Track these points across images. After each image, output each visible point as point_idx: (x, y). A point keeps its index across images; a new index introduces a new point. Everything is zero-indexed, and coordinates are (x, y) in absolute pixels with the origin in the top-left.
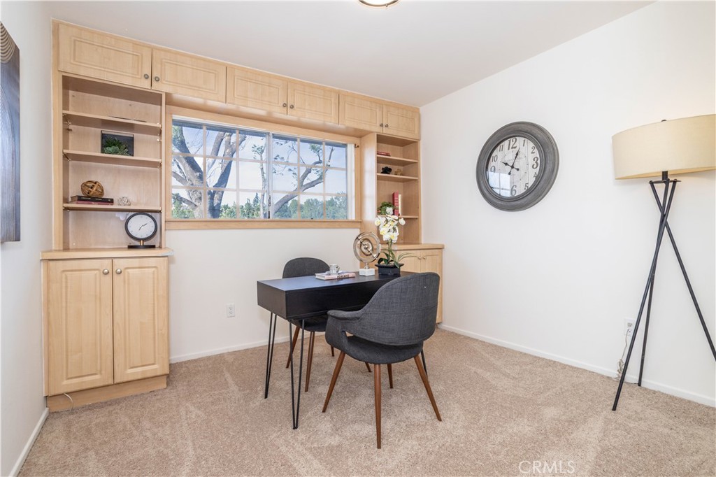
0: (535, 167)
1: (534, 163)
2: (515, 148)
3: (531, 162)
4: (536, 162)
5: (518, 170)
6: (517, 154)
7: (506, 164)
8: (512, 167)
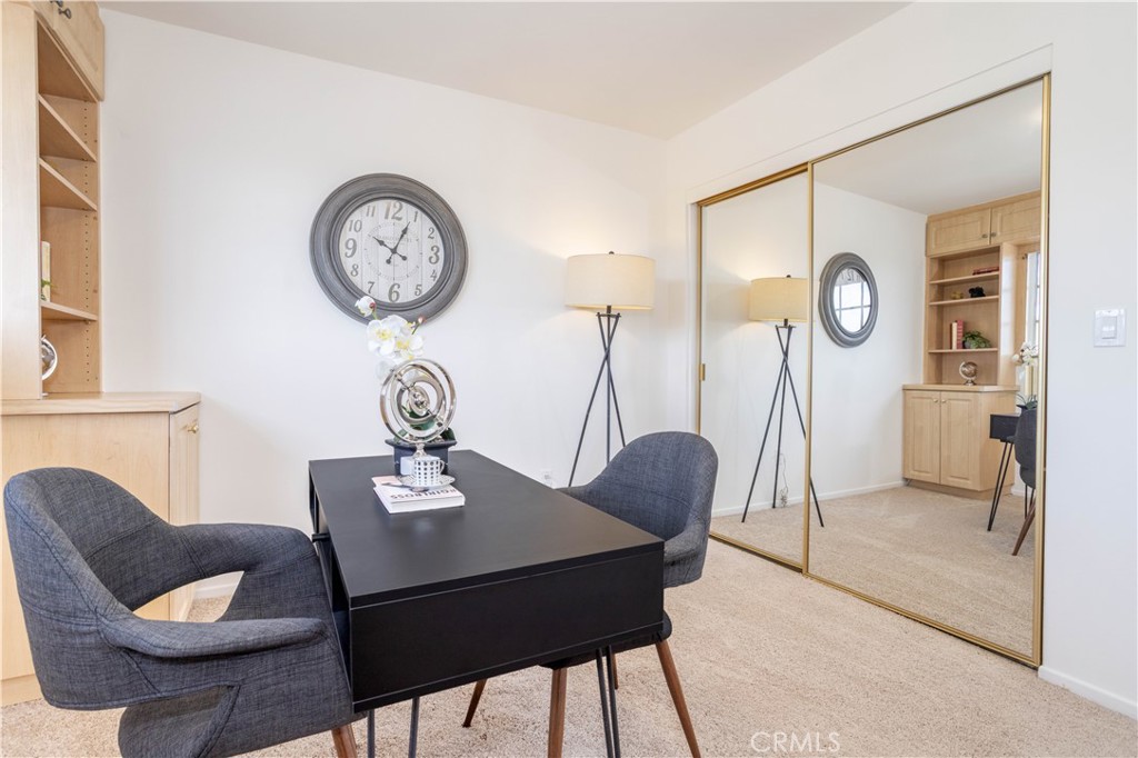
0: (434, 260)
1: (432, 254)
2: (399, 219)
3: (427, 253)
4: (436, 254)
5: (404, 258)
6: (405, 232)
7: (381, 243)
8: (394, 251)
